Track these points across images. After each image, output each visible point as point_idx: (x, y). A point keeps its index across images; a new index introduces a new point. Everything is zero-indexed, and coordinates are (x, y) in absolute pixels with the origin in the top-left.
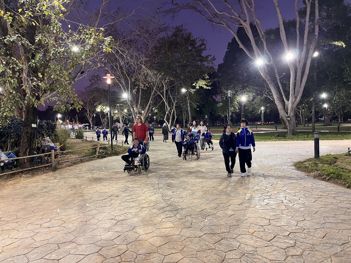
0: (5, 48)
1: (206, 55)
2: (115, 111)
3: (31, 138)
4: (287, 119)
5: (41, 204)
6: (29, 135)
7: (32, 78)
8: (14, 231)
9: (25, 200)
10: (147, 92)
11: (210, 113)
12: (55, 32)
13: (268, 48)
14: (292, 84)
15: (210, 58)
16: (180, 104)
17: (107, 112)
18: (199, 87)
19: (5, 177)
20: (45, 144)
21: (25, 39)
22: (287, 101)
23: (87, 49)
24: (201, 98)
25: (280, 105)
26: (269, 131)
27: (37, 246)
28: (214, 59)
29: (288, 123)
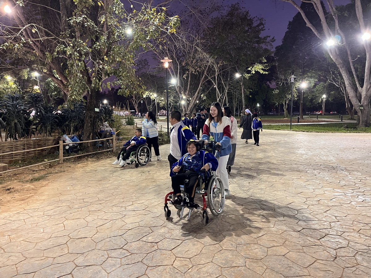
0: (70, 30)
1: (265, 36)
2: (162, 97)
3: (94, 122)
4: (359, 109)
5: (117, 187)
6: (92, 119)
7: (98, 61)
8: (101, 212)
9: (100, 182)
10: (196, 78)
11: (264, 100)
12: (117, 13)
13: (340, 27)
14: (368, 68)
15: (268, 39)
16: (231, 91)
17: (155, 98)
18: (255, 71)
19: (72, 160)
20: (103, 129)
21: (91, 21)
22: (361, 88)
23: (152, 30)
24: (255, 84)
25: (352, 92)
26: (333, 121)
27: (130, 228)
28: (273, 40)
29: (360, 113)
